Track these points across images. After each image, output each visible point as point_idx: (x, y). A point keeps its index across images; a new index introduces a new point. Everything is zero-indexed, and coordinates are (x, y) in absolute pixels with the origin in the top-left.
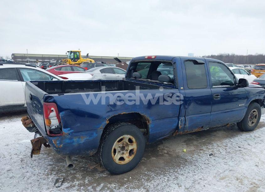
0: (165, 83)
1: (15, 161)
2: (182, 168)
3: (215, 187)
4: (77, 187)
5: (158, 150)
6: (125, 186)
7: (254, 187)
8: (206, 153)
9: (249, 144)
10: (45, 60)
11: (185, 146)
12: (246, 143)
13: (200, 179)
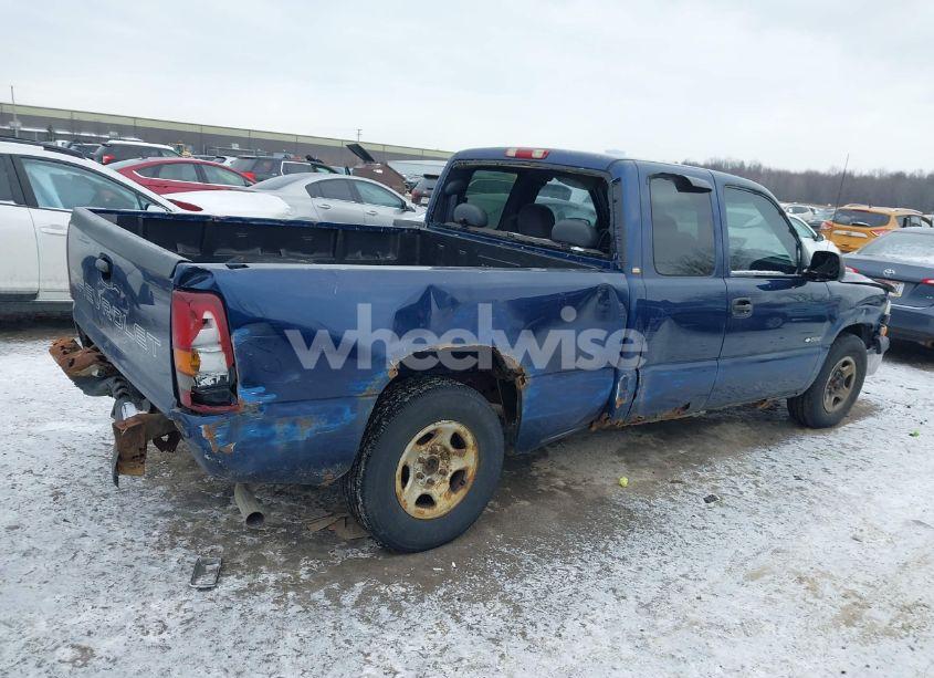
0: (577, 248)
1: (30, 495)
2: (619, 537)
3: (734, 603)
4: (270, 594)
5: (535, 478)
6: (441, 592)
7: (855, 604)
8: (693, 494)
9: (826, 470)
10: (80, 132)
11: (623, 467)
12: (818, 465)
13: (683, 576)
